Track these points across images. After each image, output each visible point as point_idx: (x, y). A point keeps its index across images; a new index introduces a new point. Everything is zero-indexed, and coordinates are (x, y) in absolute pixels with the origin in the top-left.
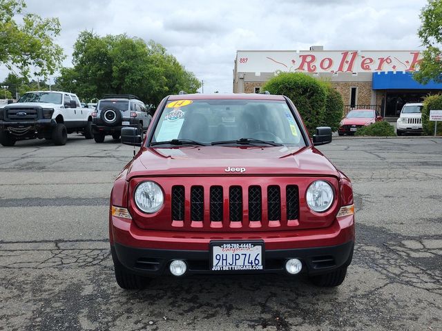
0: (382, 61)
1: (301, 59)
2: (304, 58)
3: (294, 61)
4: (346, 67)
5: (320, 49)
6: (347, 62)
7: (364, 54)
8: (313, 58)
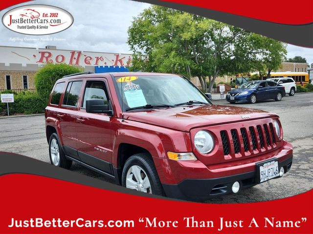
0: (98, 59)
1: (40, 55)
2: (43, 54)
3: (34, 56)
4: (74, 62)
5: (54, 48)
6: (75, 58)
7: (85, 54)
8: (50, 55)
